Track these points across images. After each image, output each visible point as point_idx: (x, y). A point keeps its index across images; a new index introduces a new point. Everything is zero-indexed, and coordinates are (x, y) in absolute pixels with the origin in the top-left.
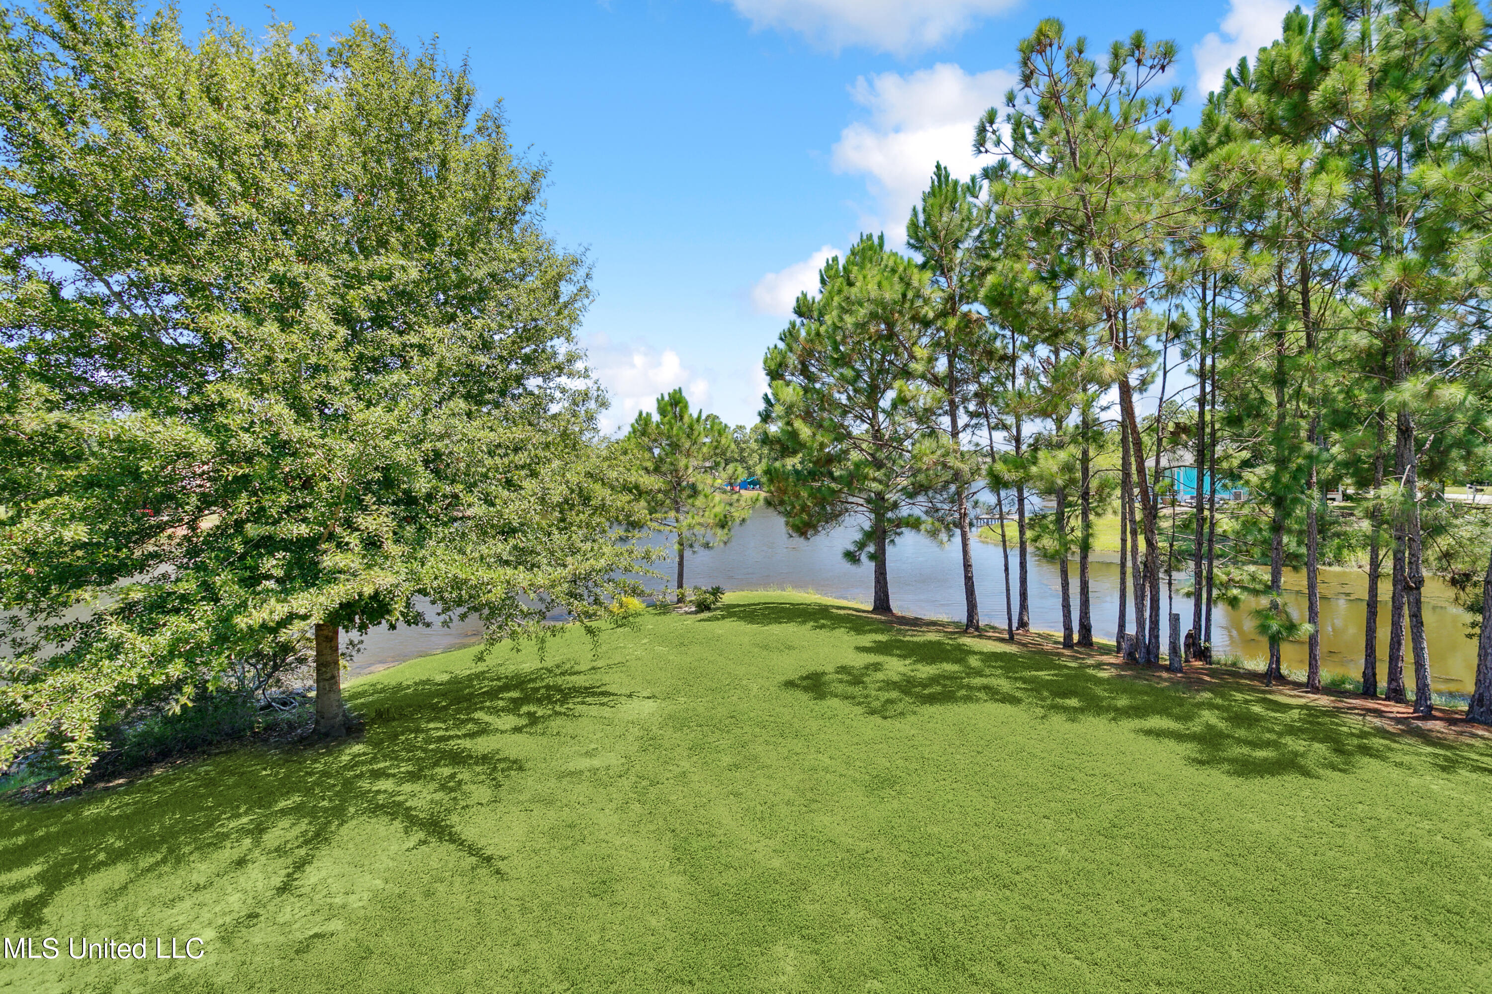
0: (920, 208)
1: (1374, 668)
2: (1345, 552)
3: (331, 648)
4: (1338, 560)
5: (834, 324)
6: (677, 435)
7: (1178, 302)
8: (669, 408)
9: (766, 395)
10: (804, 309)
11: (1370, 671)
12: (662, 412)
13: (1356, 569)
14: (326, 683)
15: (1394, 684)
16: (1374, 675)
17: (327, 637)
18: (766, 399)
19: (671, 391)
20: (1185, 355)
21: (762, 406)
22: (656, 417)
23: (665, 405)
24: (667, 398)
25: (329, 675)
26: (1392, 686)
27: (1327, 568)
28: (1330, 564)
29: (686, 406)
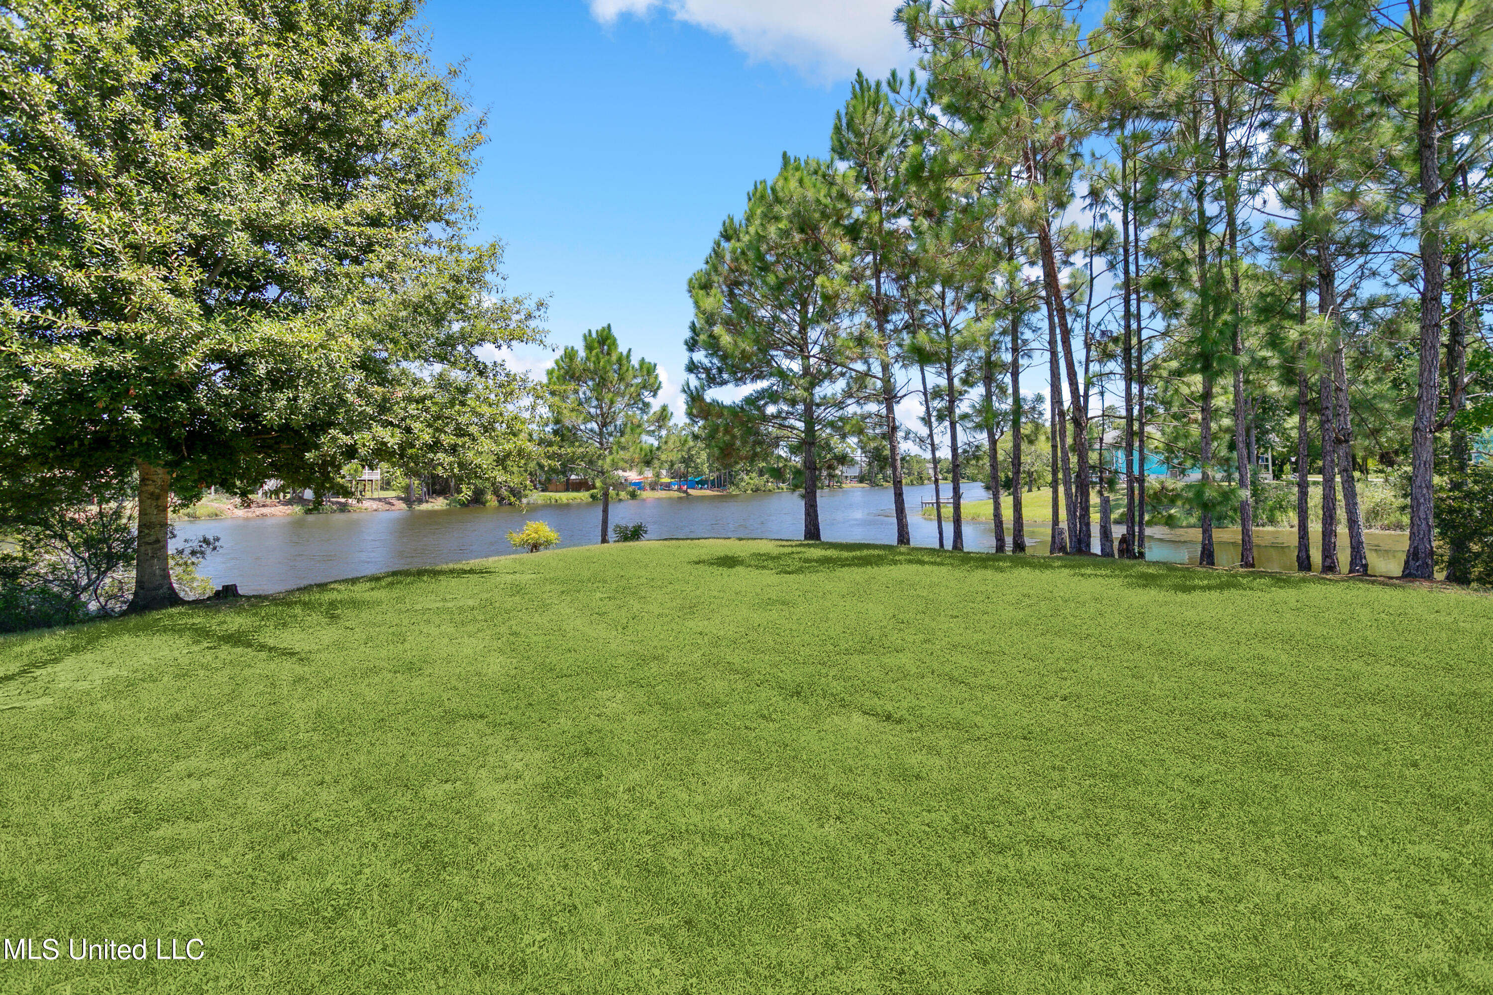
0: (843, 112)
1: (1307, 551)
2: (1278, 514)
3: (157, 507)
4: (1272, 521)
5: (757, 233)
6: (604, 368)
7: (1103, 211)
8: (596, 345)
9: (693, 323)
10: (730, 232)
11: (1304, 554)
12: (589, 348)
13: (1288, 528)
14: (149, 548)
15: (1329, 561)
16: (1308, 557)
17: (152, 494)
18: (693, 328)
19: (600, 328)
20: (1112, 266)
21: (688, 334)
22: (582, 353)
23: (593, 341)
24: (594, 335)
25: (152, 539)
26: (1327, 564)
27: (1261, 528)
28: (1263, 526)
29: (614, 343)
